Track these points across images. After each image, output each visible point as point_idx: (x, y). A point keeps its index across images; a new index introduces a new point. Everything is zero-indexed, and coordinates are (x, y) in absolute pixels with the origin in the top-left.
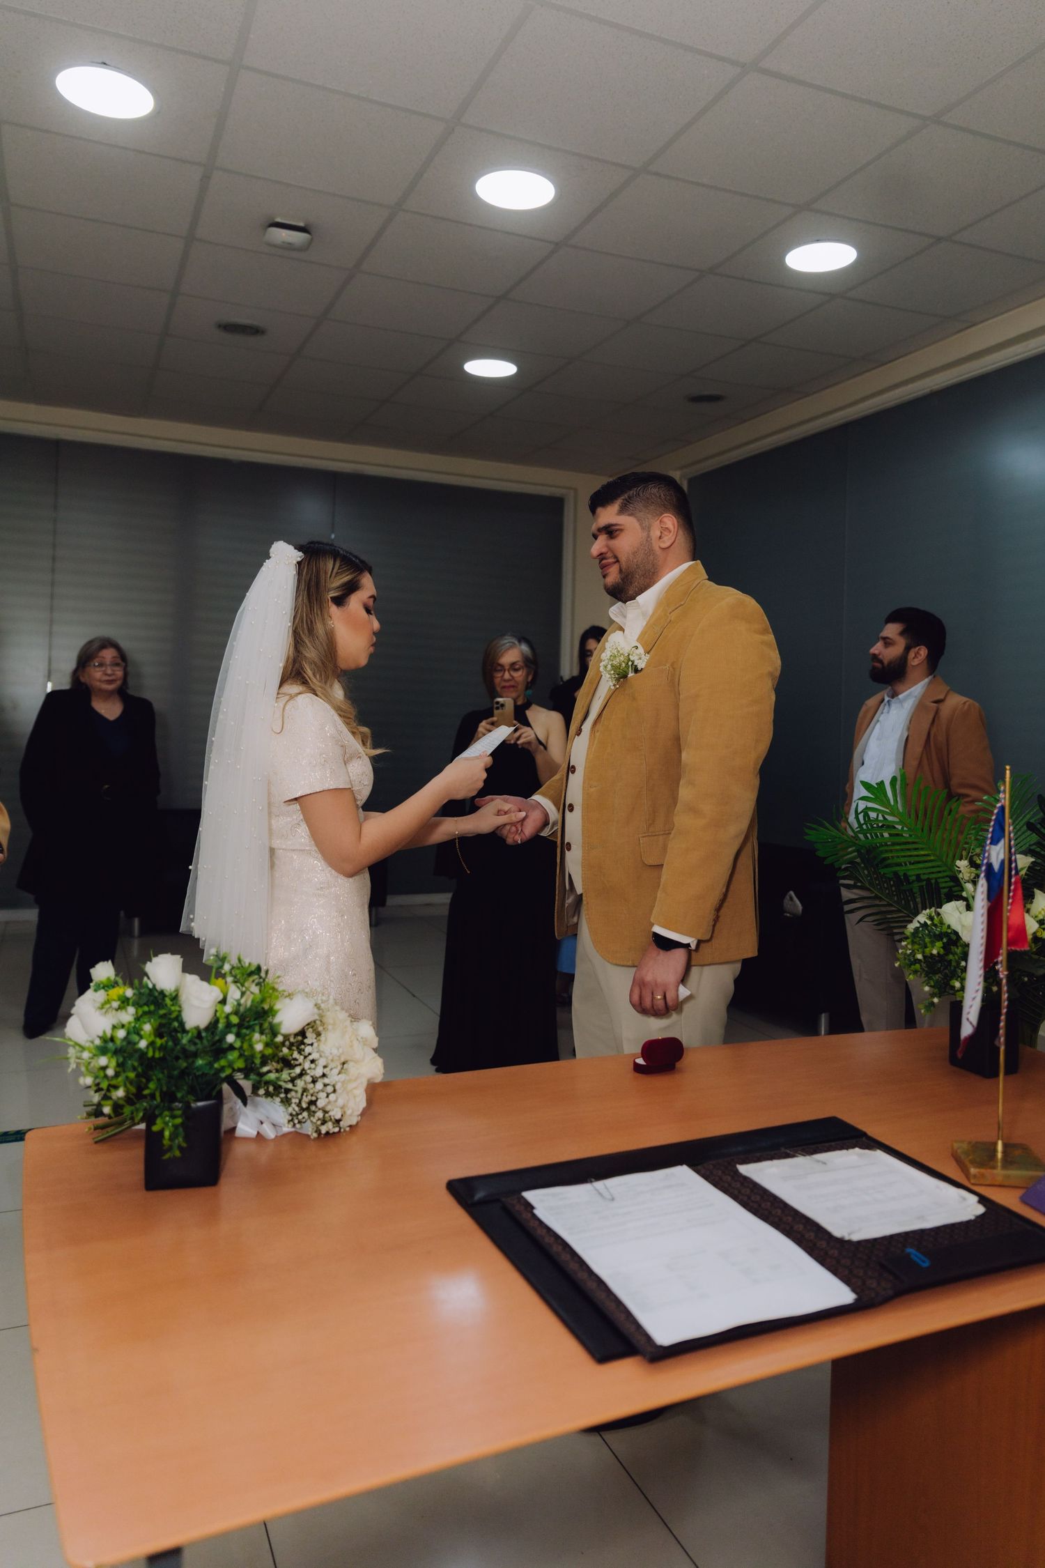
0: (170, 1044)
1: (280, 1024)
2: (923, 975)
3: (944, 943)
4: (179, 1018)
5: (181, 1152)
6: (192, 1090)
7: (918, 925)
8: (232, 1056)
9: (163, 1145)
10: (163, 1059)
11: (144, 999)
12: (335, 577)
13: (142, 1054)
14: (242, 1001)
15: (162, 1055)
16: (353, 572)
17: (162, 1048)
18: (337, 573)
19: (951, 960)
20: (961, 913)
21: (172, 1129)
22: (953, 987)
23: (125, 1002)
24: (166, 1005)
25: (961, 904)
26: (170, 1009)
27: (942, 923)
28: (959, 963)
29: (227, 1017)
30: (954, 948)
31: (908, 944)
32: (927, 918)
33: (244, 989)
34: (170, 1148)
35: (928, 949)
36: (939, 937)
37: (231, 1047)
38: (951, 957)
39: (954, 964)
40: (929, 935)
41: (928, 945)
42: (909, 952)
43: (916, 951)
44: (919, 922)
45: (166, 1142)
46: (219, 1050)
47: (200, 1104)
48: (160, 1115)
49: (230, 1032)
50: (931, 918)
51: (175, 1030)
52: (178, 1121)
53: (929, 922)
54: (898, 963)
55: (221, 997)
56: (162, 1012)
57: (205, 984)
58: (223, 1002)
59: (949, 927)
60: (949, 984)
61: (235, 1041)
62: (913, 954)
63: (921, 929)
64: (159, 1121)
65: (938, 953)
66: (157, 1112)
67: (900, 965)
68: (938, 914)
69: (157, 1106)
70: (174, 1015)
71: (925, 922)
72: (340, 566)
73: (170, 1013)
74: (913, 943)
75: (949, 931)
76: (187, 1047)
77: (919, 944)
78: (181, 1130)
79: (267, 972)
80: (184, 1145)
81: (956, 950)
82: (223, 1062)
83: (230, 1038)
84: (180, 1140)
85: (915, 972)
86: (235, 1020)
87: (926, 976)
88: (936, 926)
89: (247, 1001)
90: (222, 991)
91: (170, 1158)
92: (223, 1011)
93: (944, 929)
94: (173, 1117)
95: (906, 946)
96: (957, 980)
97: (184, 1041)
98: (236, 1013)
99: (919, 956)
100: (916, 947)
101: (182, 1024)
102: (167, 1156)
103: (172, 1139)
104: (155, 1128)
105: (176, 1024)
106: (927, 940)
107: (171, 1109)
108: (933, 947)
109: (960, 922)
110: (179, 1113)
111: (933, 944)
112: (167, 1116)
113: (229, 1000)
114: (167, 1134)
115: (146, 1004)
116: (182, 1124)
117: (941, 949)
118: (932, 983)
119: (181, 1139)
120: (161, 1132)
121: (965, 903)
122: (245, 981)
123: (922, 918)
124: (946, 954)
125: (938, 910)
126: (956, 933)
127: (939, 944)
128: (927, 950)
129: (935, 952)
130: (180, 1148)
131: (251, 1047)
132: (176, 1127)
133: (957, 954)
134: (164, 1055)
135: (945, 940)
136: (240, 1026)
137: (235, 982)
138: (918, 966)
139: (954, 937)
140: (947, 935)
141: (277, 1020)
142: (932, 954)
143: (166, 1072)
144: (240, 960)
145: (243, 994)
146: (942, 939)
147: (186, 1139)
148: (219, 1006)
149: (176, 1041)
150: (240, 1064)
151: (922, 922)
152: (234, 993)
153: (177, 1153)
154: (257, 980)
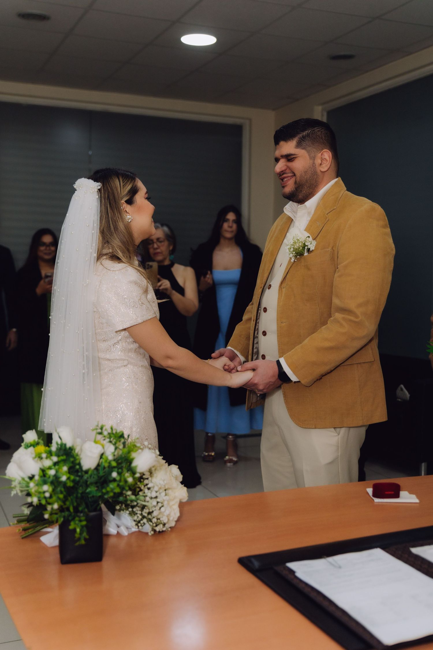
0: (77, 478)
1: (136, 467)
4: (79, 464)
8: (112, 486)
9: (75, 537)
10: (73, 487)
11: (62, 452)
13: (64, 484)
15: (73, 485)
17: (73, 481)
21: (80, 528)
23: (50, 454)
26: (74, 459)
29: (110, 462)
33: (116, 446)
34: (79, 539)
37: (114, 480)
45: (77, 536)
47: (92, 514)
48: (73, 519)
49: (113, 471)
51: (77, 471)
52: (84, 523)
55: (102, 452)
56: (71, 460)
61: (117, 477)
64: (72, 523)
66: (70, 518)
69: (71, 514)
70: (77, 462)
73: (75, 461)
78: (85, 529)
79: (129, 436)
80: (87, 537)
83: (114, 475)
84: (85, 534)
86: (114, 464)
89: (119, 452)
90: (102, 448)
91: (79, 545)
94: (80, 521)
98: (114, 460)
101: (81, 467)
102: (77, 544)
103: (81, 533)
104: (71, 527)
105: (78, 467)
107: (79, 517)
110: (83, 518)
112: (76, 520)
114: (78, 530)
115: (62, 455)
116: (86, 526)
120: (74, 530)
122: (116, 441)
130: (85, 539)
132: (82, 527)
136: (116, 467)
137: (111, 442)
141: (134, 464)
143: (75, 495)
144: (112, 429)
145: (115, 449)
147: (87, 534)
149: (80, 477)
153: (84, 542)
154: (122, 440)
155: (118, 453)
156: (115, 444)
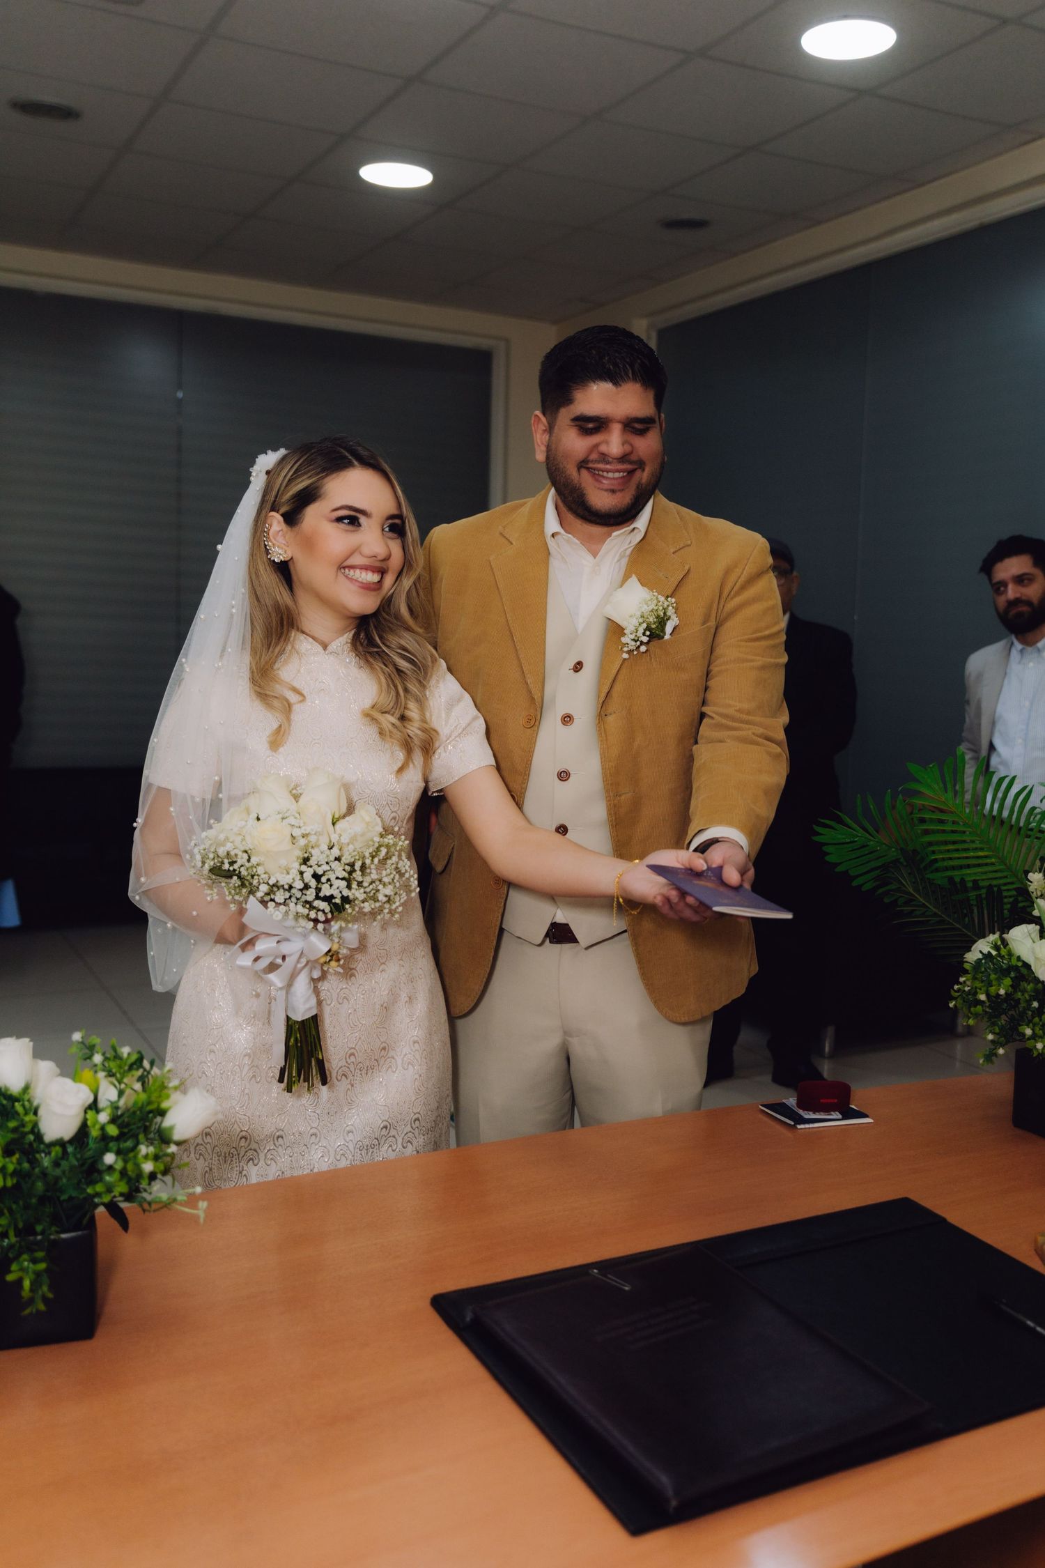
0: (26, 1165)
1: (171, 1129)
2: (986, 1019)
3: (1011, 978)
4: (34, 1130)
5: (46, 1305)
6: (55, 1219)
7: (980, 956)
8: (112, 1178)
9: (21, 1297)
10: (17, 1187)
14: (122, 1103)
15: (15, 1181)
19: (1019, 999)
20: (1034, 942)
21: (32, 1276)
22: (1024, 1035)
24: (17, 1113)
25: (1033, 928)
26: (22, 1120)
27: (1010, 954)
28: (1029, 1002)
29: (103, 1128)
30: (1024, 984)
31: (967, 980)
32: (991, 948)
33: (123, 1086)
34: (31, 1301)
35: (994, 988)
36: (1005, 972)
37: (110, 1168)
38: (1019, 995)
39: (1023, 1005)
40: (995, 971)
41: (994, 983)
42: (967, 989)
43: (978, 990)
44: (981, 952)
45: (25, 1295)
46: (92, 1170)
47: (69, 1236)
48: (17, 1258)
49: (108, 1150)
50: (996, 948)
51: (32, 1147)
52: (42, 1266)
53: (994, 953)
54: (954, 1003)
55: (91, 1099)
56: (12, 1124)
57: (68, 1082)
58: (94, 1106)
59: (1019, 958)
60: (1018, 1030)
61: (115, 1160)
62: (974, 992)
63: (983, 961)
64: (14, 1267)
65: (1006, 993)
66: (11, 1255)
67: (955, 1006)
68: (1005, 943)
69: (11, 1247)
70: (28, 1129)
71: (989, 952)
73: (23, 1125)
74: (974, 978)
75: (1020, 964)
76: (50, 1170)
77: (982, 981)
78: (45, 1279)
80: (50, 1295)
81: (1026, 985)
82: (99, 1188)
83: (108, 1157)
84: (44, 1290)
85: (976, 1015)
86: (113, 1131)
87: (990, 1019)
88: (1002, 957)
89: (128, 1104)
90: (92, 1091)
91: (31, 1314)
92: (96, 1122)
93: (1014, 962)
94: (34, 1261)
95: (964, 982)
96: (1028, 1025)
97: (46, 1162)
98: (113, 1120)
99: (983, 997)
100: (978, 984)
101: (39, 1137)
102: (27, 1311)
103: (35, 1285)
104: (12, 1276)
105: (31, 1137)
106: (993, 976)
107: (33, 1253)
108: (999, 985)
109: (1034, 953)
110: (40, 1254)
111: (999, 980)
112: (25, 1260)
113: (102, 1103)
114: (27, 1284)
116: (47, 1270)
117: (1010, 988)
118: (997, 1030)
119: (45, 1288)
120: (19, 1282)
121: (1038, 927)
122: (123, 1075)
123: (983, 946)
124: (1015, 991)
125: (1005, 936)
126: (1027, 966)
127: (1008, 981)
128: (992, 990)
129: (1002, 992)
130: (45, 1300)
131: (137, 1166)
132: (38, 1274)
133: (1027, 992)
134: (18, 1182)
135: (1013, 974)
136: (117, 1139)
137: (110, 1077)
138: (979, 1008)
139: (1024, 971)
140: (1016, 968)
141: (167, 1122)
142: (998, 995)
143: (21, 1203)
144: (115, 1049)
145: (121, 1093)
146: (1009, 973)
147: (51, 1288)
148: (90, 1114)
149: (34, 1162)
150: (122, 1187)
151: (985, 952)
152: (109, 1093)
153: (42, 1307)
155: (125, 1104)
156: (119, 1083)
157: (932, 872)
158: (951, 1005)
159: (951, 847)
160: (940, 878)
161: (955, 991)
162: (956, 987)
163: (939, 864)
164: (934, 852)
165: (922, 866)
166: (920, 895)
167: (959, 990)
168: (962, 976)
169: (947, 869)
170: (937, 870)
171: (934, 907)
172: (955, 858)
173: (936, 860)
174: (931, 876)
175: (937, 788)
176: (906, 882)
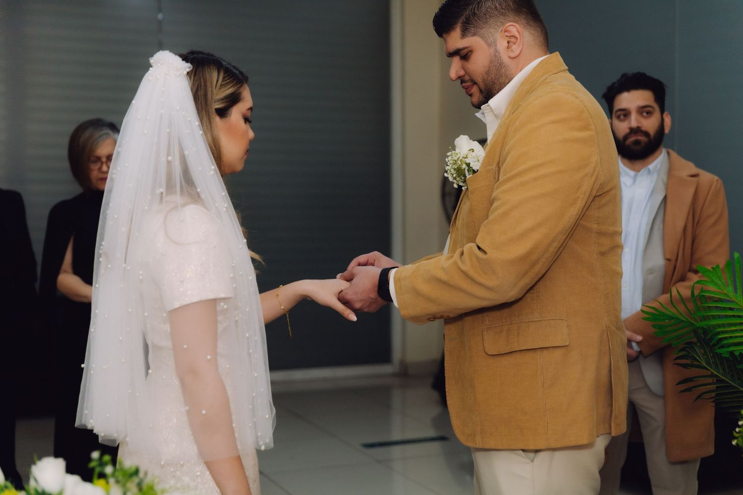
12: (220, 89)
16: (236, 83)
18: (221, 85)
33: (126, 489)
57: (87, 486)
67: (737, 444)
72: (224, 78)
122: (127, 481)
137: (117, 482)
145: (125, 493)
154: (136, 480)
156: (124, 486)
157: (719, 348)
158: (734, 443)
159: (734, 328)
160: (725, 352)
161: (737, 433)
162: (737, 430)
163: (725, 342)
164: (719, 333)
165: (711, 344)
166: (711, 368)
167: (739, 432)
168: (740, 421)
169: (729, 345)
170: (723, 347)
171: (722, 376)
172: (736, 337)
173: (721, 340)
174: (718, 351)
175: (720, 283)
176: (700, 357)
